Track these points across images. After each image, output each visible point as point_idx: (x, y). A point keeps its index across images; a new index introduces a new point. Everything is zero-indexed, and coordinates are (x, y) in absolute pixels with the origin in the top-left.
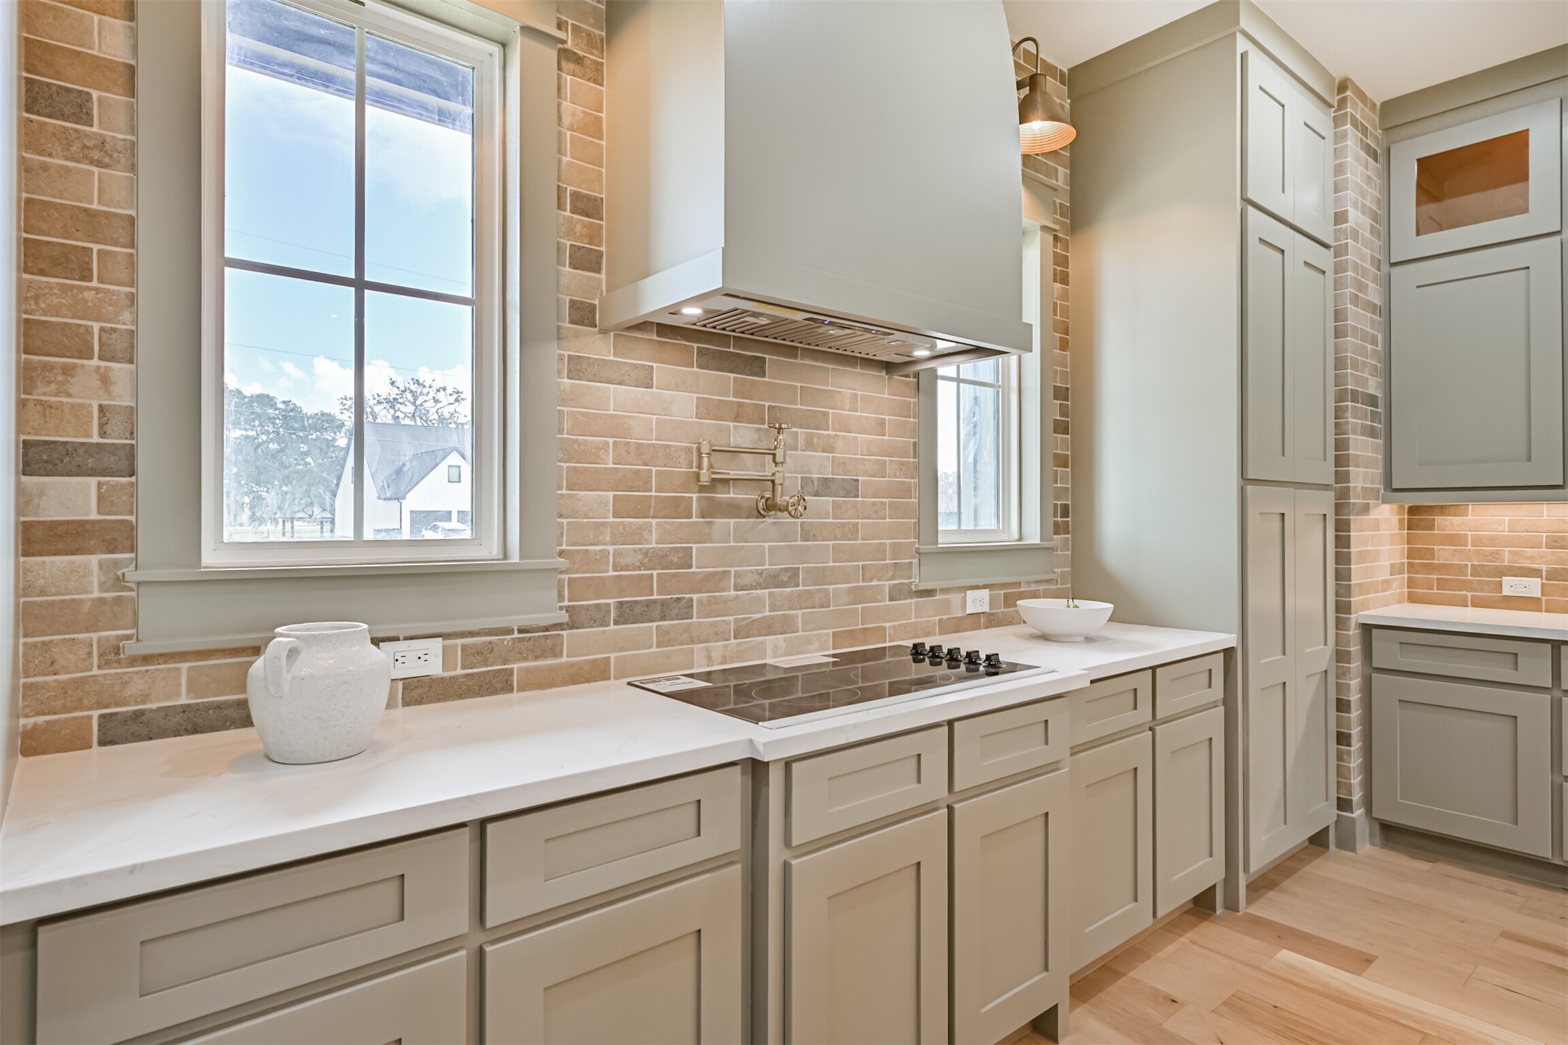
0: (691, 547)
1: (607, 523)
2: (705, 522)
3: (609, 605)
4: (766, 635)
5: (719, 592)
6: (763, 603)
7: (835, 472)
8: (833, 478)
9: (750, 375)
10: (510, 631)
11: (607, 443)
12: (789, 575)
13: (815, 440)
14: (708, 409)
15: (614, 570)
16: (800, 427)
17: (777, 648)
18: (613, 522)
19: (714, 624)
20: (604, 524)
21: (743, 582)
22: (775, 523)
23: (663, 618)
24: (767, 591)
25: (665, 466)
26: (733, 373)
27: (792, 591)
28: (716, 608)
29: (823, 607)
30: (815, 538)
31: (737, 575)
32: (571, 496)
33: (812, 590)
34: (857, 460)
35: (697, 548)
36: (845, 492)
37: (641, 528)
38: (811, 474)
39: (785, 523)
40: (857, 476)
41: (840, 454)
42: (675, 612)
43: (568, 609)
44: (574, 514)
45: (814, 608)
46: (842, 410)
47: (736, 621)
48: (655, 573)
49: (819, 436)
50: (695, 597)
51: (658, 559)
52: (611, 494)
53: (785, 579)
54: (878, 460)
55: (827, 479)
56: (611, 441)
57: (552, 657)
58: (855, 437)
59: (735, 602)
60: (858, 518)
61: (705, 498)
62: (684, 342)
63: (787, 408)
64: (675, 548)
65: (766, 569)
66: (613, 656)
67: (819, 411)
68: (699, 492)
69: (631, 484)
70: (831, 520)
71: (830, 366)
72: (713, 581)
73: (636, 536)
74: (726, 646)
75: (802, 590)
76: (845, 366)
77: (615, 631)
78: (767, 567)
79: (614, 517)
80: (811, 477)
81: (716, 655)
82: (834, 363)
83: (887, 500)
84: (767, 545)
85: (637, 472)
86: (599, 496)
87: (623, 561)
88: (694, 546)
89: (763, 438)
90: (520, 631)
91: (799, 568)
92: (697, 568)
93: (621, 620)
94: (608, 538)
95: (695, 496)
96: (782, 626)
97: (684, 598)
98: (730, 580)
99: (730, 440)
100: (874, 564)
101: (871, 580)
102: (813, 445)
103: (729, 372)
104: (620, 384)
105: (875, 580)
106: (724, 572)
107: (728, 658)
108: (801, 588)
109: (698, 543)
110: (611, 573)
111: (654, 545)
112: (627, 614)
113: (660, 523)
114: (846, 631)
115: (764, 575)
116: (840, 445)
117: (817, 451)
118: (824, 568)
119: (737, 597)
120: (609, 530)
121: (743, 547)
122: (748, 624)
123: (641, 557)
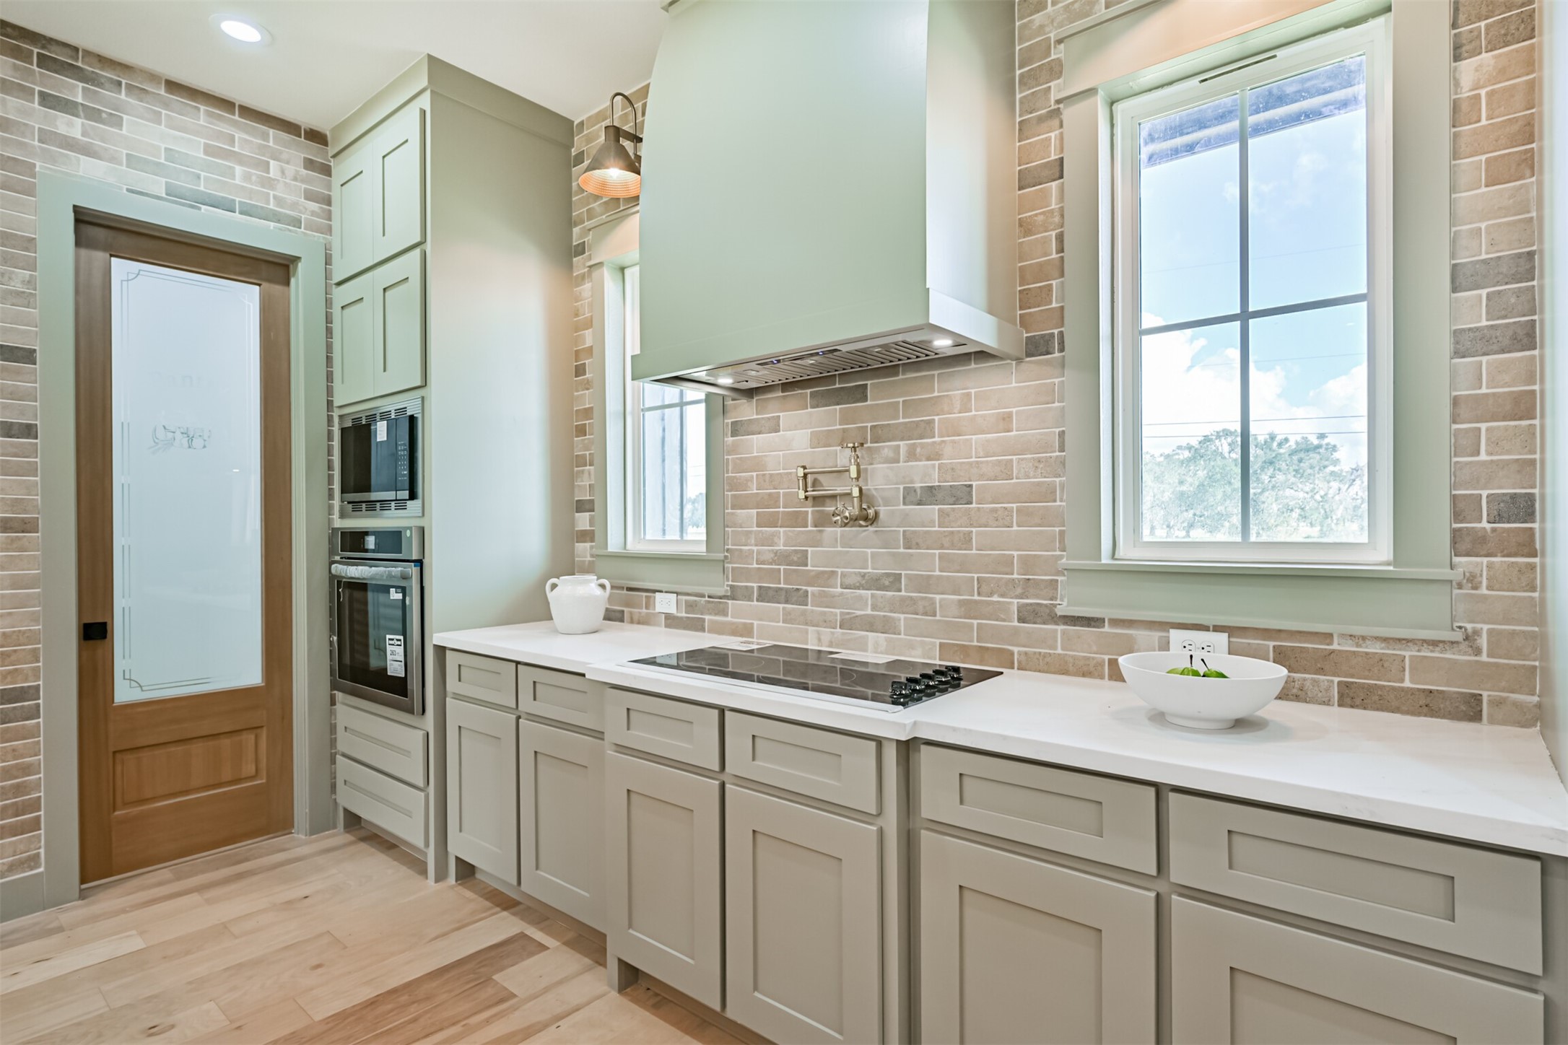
0: (807, 551)
1: (752, 531)
2: (817, 530)
3: (753, 587)
4: (867, 631)
5: (828, 587)
6: (866, 603)
7: (941, 479)
8: (940, 486)
9: (854, 403)
10: (702, 596)
11: (752, 476)
12: (891, 580)
13: (918, 450)
14: (821, 440)
15: (757, 564)
16: (902, 439)
17: (878, 645)
18: (756, 531)
19: (825, 613)
20: (751, 532)
21: (848, 581)
22: (876, 531)
23: (787, 602)
24: (870, 592)
25: (788, 488)
26: (838, 404)
27: (894, 595)
28: (827, 600)
29: (927, 616)
30: (918, 546)
31: (843, 575)
32: (733, 514)
33: (916, 597)
34: (970, 464)
35: (812, 551)
36: (954, 499)
37: (773, 535)
38: (913, 484)
39: (887, 531)
40: (971, 481)
41: (948, 459)
42: (794, 599)
43: (732, 587)
44: (734, 525)
45: (917, 614)
46: (951, 414)
47: (842, 614)
48: (782, 567)
49: (922, 445)
50: (810, 589)
51: (783, 558)
52: (755, 511)
53: (887, 583)
54: (1000, 461)
55: (932, 487)
56: (755, 474)
57: (722, 616)
58: (967, 440)
59: (841, 597)
60: (971, 525)
61: (817, 511)
62: (800, 391)
63: (890, 424)
64: (795, 550)
65: (869, 573)
66: (756, 623)
67: (922, 420)
68: (813, 507)
69: (767, 503)
70: (936, 529)
71: (936, 373)
72: (824, 578)
73: (768, 541)
74: (833, 633)
75: (905, 596)
76: (954, 366)
77: (756, 606)
78: (870, 570)
79: (757, 527)
80: (914, 487)
81: (826, 639)
82: (941, 368)
83: (1014, 506)
84: (869, 551)
85: (770, 494)
86: (748, 512)
87: (762, 558)
88: (810, 549)
90: (709, 597)
91: (901, 574)
92: (811, 566)
93: (761, 599)
94: (753, 542)
95: (810, 510)
96: (884, 626)
97: (801, 589)
98: (837, 579)
99: (837, 462)
100: (994, 578)
101: (991, 595)
102: (915, 455)
103: (835, 405)
104: (759, 434)
105: (996, 596)
106: (832, 571)
107: (834, 644)
108: (903, 593)
109: (812, 547)
110: (755, 566)
111: (782, 548)
112: (764, 595)
113: (785, 531)
114: (957, 645)
115: (866, 577)
116: (948, 450)
117: (920, 461)
118: (929, 576)
119: (842, 594)
120: (753, 536)
121: (848, 552)
122: (851, 618)
123: (772, 555)
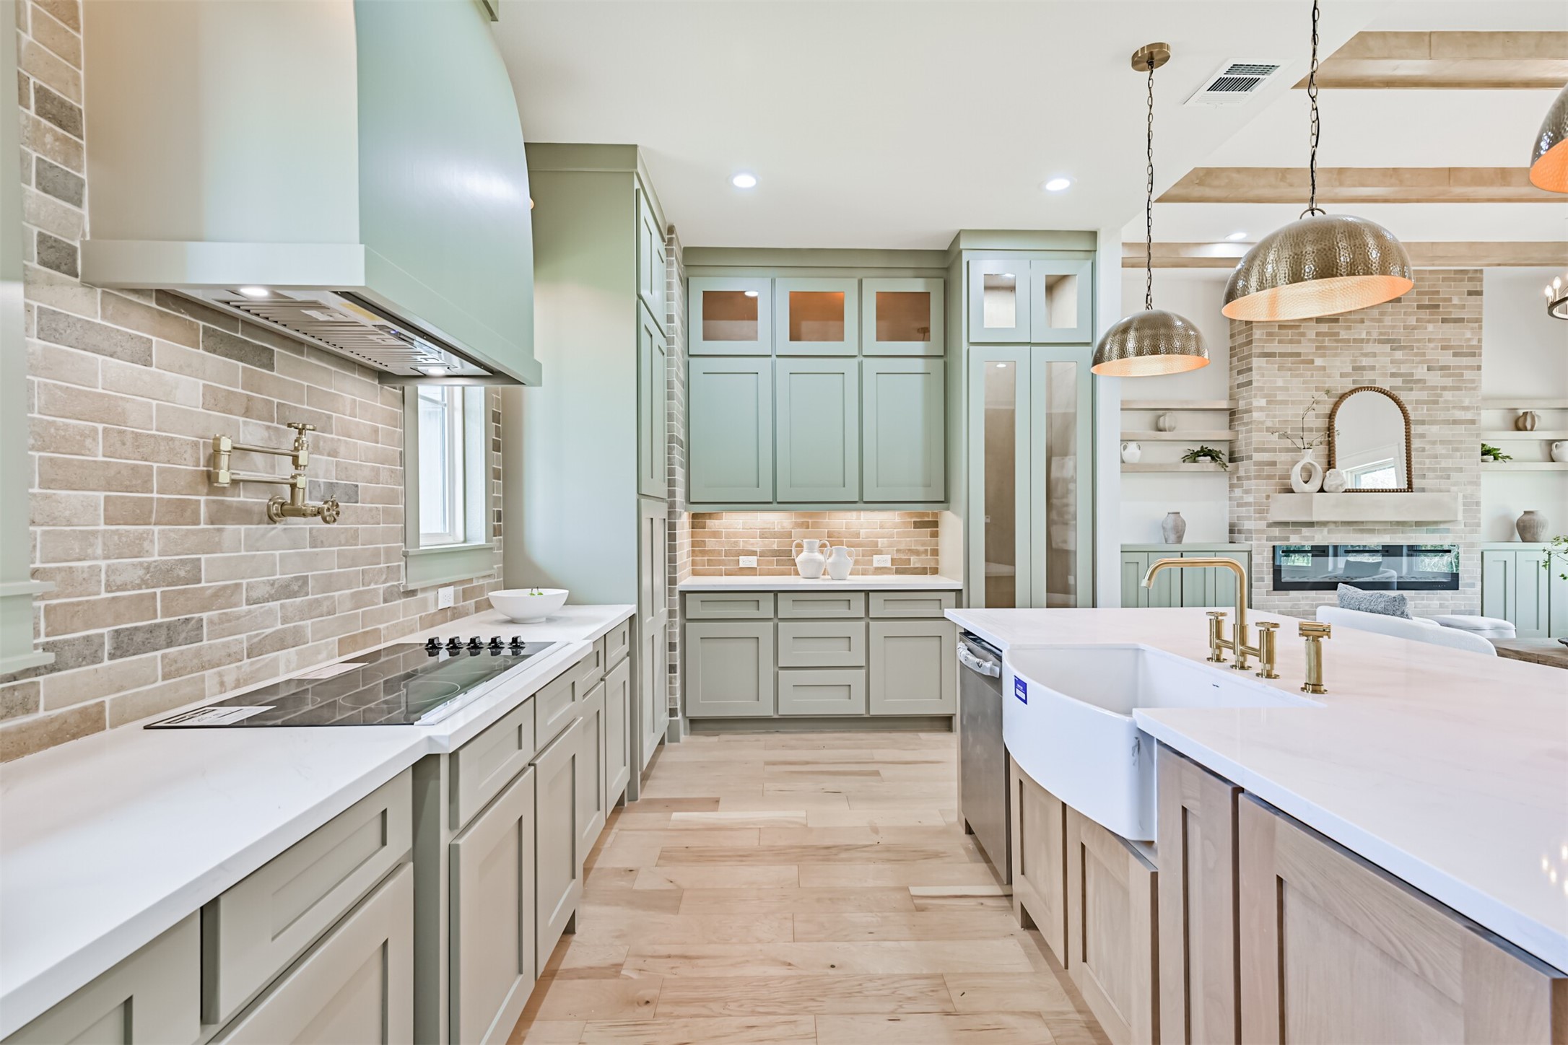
0: (199, 560)
1: (98, 531)
2: (214, 529)
3: (102, 635)
4: (278, 650)
5: (231, 607)
6: (275, 616)
7: (339, 477)
8: (337, 483)
9: (260, 366)
11: (95, 430)
12: (300, 584)
13: (321, 443)
14: (214, 399)
15: (107, 591)
17: (289, 662)
18: (105, 531)
19: (226, 645)
20: (94, 533)
21: (255, 594)
22: (285, 529)
23: (169, 645)
24: (278, 603)
25: (169, 462)
26: (242, 361)
27: (302, 601)
28: (226, 626)
29: (330, 615)
30: (322, 544)
31: (250, 587)
32: (47, 497)
33: (320, 598)
34: (357, 465)
35: (207, 560)
36: (347, 497)
37: (141, 537)
38: (320, 478)
39: (295, 529)
40: (357, 481)
41: (342, 458)
42: (183, 635)
43: (47, 647)
44: (52, 520)
45: (323, 616)
46: (344, 414)
47: (249, 638)
48: (158, 591)
49: (325, 439)
50: (205, 615)
51: (163, 575)
52: (101, 495)
53: (296, 588)
54: (373, 467)
55: (332, 483)
56: (100, 427)
57: (23, 714)
58: (355, 443)
59: (247, 617)
60: (359, 523)
61: (214, 501)
62: (188, 317)
63: (295, 407)
64: (181, 560)
65: (278, 579)
66: (107, 699)
67: (323, 413)
68: (208, 495)
69: (127, 483)
70: (336, 526)
71: (333, 369)
72: (224, 596)
73: (136, 547)
75: (311, 599)
76: (346, 370)
77: (110, 668)
78: (278, 577)
79: (106, 523)
80: (318, 481)
81: (229, 680)
83: (380, 506)
84: (277, 553)
85: (134, 468)
86: (85, 497)
87: (119, 580)
88: (203, 557)
89: (273, 438)
91: (308, 576)
92: (206, 582)
93: (119, 653)
94: (99, 551)
95: (203, 499)
96: (294, 639)
97: (192, 618)
98: (242, 593)
99: (239, 438)
100: (371, 569)
101: (369, 584)
102: (319, 448)
103: (238, 361)
104: (111, 356)
105: (372, 584)
106: (236, 584)
107: (242, 681)
108: (310, 597)
109: (207, 553)
110: (104, 595)
111: (156, 558)
112: (125, 645)
113: (163, 530)
115: (276, 586)
116: (342, 450)
117: (323, 455)
118: (331, 574)
119: (249, 612)
120: (100, 540)
121: (254, 556)
122: (260, 641)
123: (141, 572)
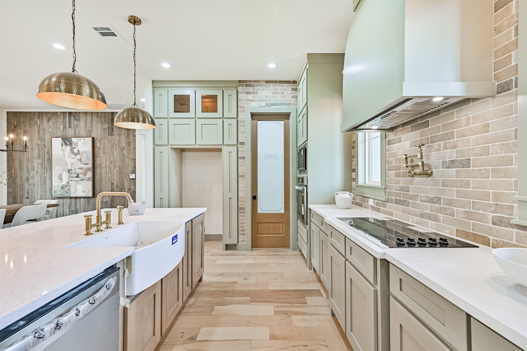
0: (409, 186)
2: (412, 179)
3: (393, 199)
4: (429, 220)
5: (416, 201)
6: (428, 208)
7: (457, 157)
8: (456, 160)
9: (424, 128)
10: (380, 201)
12: (437, 200)
13: (448, 145)
16: (442, 141)
17: (432, 226)
18: (394, 179)
19: (414, 211)
20: (392, 179)
21: (422, 199)
22: (432, 179)
23: (403, 205)
24: (430, 204)
27: (438, 206)
28: (415, 206)
29: (451, 216)
30: (447, 186)
31: (421, 196)
32: (388, 172)
33: (447, 207)
34: (469, 149)
35: (411, 186)
36: (462, 165)
37: (399, 180)
38: (446, 159)
39: (436, 179)
40: (470, 157)
41: (460, 148)
42: (405, 204)
43: (388, 198)
44: (388, 177)
45: (447, 215)
46: (461, 127)
48: (402, 192)
49: (449, 143)
50: (410, 201)
51: (402, 189)
52: (394, 172)
53: (436, 201)
54: (483, 147)
55: (453, 160)
56: (394, 158)
57: (385, 208)
58: (468, 138)
59: (420, 205)
60: (470, 177)
62: (407, 126)
63: (437, 135)
64: (406, 186)
65: (429, 196)
66: (394, 211)
67: (450, 132)
69: (397, 169)
70: (455, 179)
71: (455, 110)
72: (414, 197)
73: (398, 182)
74: (417, 218)
75: (442, 207)
76: (462, 106)
77: (394, 206)
79: (395, 177)
80: (446, 161)
81: (415, 220)
82: (457, 107)
83: (490, 168)
84: (429, 187)
85: (398, 165)
86: (392, 172)
87: (396, 188)
88: (410, 186)
89: (428, 149)
90: (382, 201)
91: (441, 197)
92: (411, 192)
93: (395, 203)
94: (393, 182)
96: (434, 218)
97: (407, 201)
98: (418, 197)
100: (480, 202)
101: (479, 209)
102: (447, 147)
103: (418, 130)
104: (395, 144)
105: (481, 210)
106: (417, 195)
108: (442, 206)
109: (411, 185)
110: (394, 191)
111: (402, 185)
114: (463, 231)
115: (428, 198)
116: (460, 144)
117: (449, 149)
118: (452, 199)
119: (420, 204)
120: (393, 180)
121: (422, 187)
122: (423, 214)
123: (399, 188)
